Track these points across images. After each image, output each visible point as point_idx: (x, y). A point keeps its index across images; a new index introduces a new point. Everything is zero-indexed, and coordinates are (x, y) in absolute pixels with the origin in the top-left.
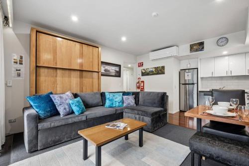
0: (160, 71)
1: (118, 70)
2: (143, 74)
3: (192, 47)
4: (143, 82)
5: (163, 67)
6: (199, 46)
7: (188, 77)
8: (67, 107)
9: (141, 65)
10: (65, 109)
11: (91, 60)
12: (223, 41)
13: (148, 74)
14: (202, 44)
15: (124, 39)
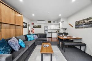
0: (40, 27)
1: (26, 25)
2: (34, 27)
3: (48, 22)
4: (34, 30)
5: (41, 26)
6: (50, 22)
7: (46, 29)
8: (19, 45)
9: (33, 24)
10: (18, 46)
11: (20, 20)
12: (54, 22)
13: (36, 27)
14: (50, 21)
15: (33, 15)
